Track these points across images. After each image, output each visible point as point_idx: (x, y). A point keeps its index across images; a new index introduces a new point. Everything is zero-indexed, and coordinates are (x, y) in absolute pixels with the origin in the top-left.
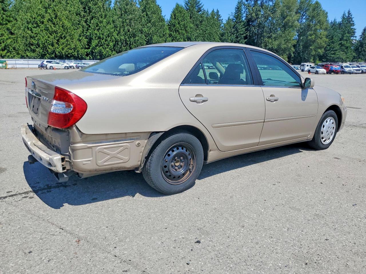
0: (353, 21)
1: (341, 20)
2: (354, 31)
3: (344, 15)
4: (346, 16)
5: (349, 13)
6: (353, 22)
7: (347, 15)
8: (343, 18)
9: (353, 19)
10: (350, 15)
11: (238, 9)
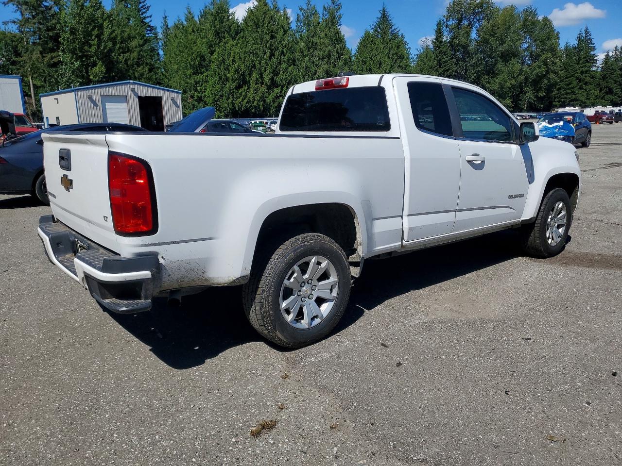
2: (595, 58)
5: (587, 32)
6: (593, 45)
7: (584, 35)
11: (439, 33)
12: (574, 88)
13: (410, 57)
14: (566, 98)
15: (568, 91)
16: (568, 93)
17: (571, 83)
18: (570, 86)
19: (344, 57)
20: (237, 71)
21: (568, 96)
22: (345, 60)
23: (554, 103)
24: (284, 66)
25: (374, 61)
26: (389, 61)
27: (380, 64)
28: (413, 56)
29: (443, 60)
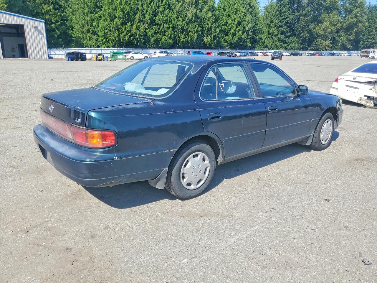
12: (373, 35)
13: (260, 8)
14: (368, 42)
15: (370, 37)
16: (370, 38)
17: (371, 32)
18: (371, 33)
19: (209, 4)
20: (122, 11)
21: (369, 40)
22: (210, 6)
23: (359, 45)
24: (161, 9)
25: (232, 9)
26: (243, 10)
27: (237, 11)
28: (262, 8)
29: (283, 11)
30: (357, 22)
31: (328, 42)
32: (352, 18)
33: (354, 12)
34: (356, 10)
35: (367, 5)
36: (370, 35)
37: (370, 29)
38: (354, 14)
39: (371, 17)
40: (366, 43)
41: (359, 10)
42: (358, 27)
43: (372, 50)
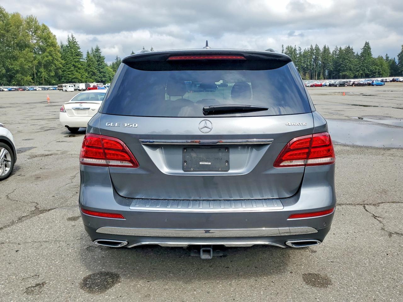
0: (78, 45)
1: (67, 43)
3: (68, 38)
4: (71, 40)
8: (69, 41)
9: (78, 43)
10: (74, 39)
30: (53, 60)
31: (29, 78)
32: (47, 57)
33: (48, 50)
34: (49, 49)
35: (59, 44)
36: (69, 71)
37: (67, 66)
38: (49, 53)
39: (66, 56)
40: (67, 78)
41: (52, 49)
42: (55, 65)
43: (64, 85)
